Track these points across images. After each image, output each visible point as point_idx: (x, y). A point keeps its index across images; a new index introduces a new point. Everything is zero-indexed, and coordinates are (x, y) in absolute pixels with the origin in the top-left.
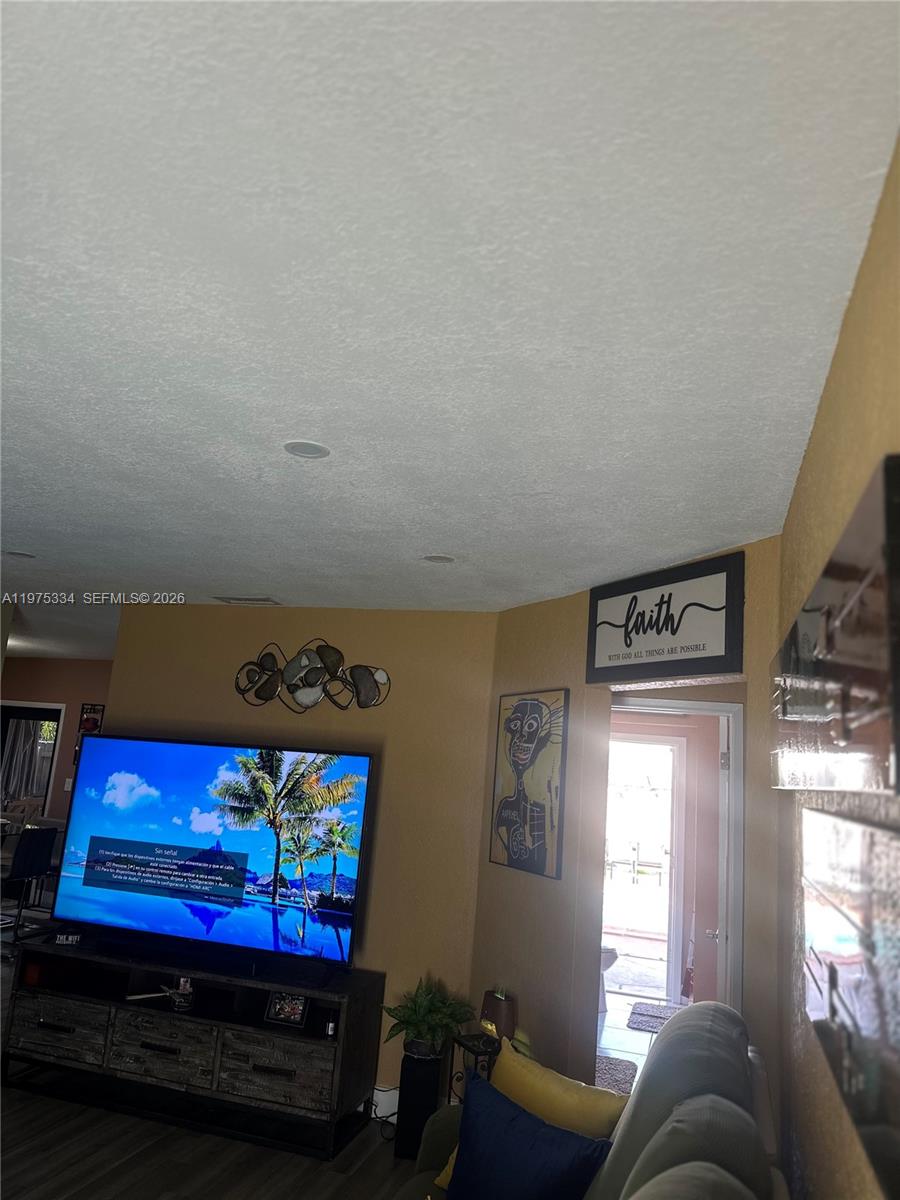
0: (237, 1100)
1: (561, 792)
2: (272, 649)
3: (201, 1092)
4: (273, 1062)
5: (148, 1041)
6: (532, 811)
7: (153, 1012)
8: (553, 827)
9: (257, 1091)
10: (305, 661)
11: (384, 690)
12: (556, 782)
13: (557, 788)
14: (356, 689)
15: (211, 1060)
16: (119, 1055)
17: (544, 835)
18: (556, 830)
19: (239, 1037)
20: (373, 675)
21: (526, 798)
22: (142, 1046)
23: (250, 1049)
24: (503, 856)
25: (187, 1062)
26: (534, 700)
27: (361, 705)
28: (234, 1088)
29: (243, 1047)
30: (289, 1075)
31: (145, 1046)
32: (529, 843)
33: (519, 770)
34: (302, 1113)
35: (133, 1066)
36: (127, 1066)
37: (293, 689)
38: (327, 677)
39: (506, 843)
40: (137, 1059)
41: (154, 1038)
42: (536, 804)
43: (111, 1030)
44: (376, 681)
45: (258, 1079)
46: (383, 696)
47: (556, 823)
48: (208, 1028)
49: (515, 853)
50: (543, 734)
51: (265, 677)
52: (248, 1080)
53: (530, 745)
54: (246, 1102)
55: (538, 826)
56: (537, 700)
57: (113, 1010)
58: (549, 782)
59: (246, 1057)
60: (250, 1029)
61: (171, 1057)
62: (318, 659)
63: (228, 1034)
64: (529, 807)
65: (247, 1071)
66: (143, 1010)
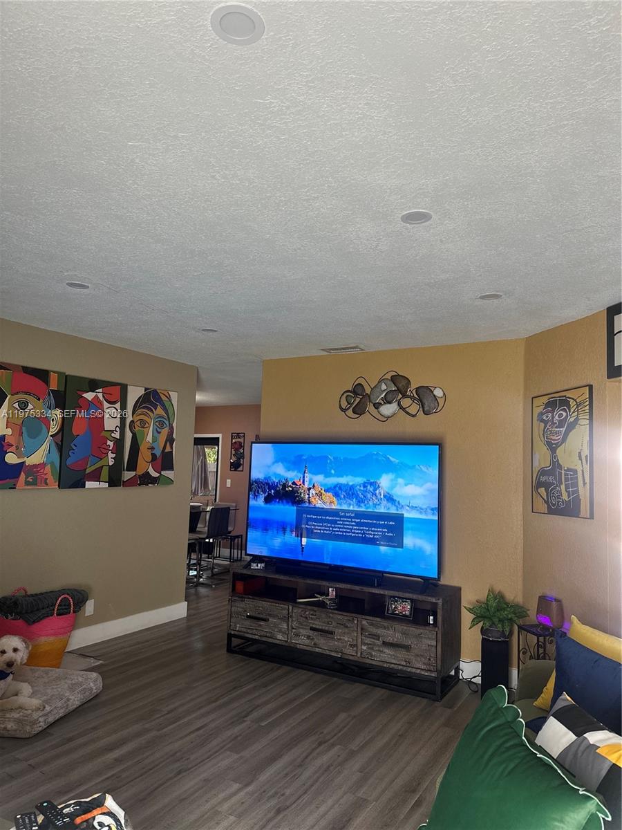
0: (374, 663)
1: (590, 460)
2: (360, 381)
3: (351, 658)
4: (396, 640)
5: (314, 626)
6: (566, 474)
7: (315, 609)
8: (584, 484)
9: (386, 658)
10: (384, 387)
11: (441, 402)
12: (586, 452)
13: (586, 457)
14: (421, 401)
15: (355, 638)
16: (297, 635)
17: (578, 490)
18: (588, 486)
19: (372, 624)
20: (432, 392)
21: (560, 467)
22: (311, 629)
23: (379, 631)
24: (544, 508)
25: (340, 639)
26: (563, 397)
27: (425, 413)
28: (372, 656)
29: (374, 630)
30: (407, 648)
31: (312, 629)
32: (565, 497)
33: (552, 448)
34: (418, 671)
35: (307, 642)
36: (303, 641)
37: (377, 406)
38: (400, 396)
39: (545, 498)
40: (308, 637)
41: (318, 624)
42: (569, 470)
43: (290, 620)
44: (435, 396)
45: (386, 650)
46: (441, 405)
47: (587, 480)
48: (351, 618)
49: (554, 505)
50: (572, 420)
51: (358, 400)
52: (379, 651)
53: (561, 429)
54: (381, 664)
55: (572, 484)
56: (565, 396)
57: (291, 608)
58: (580, 453)
59: (377, 637)
60: (378, 619)
61: (330, 636)
62: (393, 385)
63: (364, 622)
64: (563, 472)
65: (378, 645)
66: (309, 607)
